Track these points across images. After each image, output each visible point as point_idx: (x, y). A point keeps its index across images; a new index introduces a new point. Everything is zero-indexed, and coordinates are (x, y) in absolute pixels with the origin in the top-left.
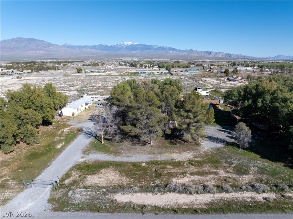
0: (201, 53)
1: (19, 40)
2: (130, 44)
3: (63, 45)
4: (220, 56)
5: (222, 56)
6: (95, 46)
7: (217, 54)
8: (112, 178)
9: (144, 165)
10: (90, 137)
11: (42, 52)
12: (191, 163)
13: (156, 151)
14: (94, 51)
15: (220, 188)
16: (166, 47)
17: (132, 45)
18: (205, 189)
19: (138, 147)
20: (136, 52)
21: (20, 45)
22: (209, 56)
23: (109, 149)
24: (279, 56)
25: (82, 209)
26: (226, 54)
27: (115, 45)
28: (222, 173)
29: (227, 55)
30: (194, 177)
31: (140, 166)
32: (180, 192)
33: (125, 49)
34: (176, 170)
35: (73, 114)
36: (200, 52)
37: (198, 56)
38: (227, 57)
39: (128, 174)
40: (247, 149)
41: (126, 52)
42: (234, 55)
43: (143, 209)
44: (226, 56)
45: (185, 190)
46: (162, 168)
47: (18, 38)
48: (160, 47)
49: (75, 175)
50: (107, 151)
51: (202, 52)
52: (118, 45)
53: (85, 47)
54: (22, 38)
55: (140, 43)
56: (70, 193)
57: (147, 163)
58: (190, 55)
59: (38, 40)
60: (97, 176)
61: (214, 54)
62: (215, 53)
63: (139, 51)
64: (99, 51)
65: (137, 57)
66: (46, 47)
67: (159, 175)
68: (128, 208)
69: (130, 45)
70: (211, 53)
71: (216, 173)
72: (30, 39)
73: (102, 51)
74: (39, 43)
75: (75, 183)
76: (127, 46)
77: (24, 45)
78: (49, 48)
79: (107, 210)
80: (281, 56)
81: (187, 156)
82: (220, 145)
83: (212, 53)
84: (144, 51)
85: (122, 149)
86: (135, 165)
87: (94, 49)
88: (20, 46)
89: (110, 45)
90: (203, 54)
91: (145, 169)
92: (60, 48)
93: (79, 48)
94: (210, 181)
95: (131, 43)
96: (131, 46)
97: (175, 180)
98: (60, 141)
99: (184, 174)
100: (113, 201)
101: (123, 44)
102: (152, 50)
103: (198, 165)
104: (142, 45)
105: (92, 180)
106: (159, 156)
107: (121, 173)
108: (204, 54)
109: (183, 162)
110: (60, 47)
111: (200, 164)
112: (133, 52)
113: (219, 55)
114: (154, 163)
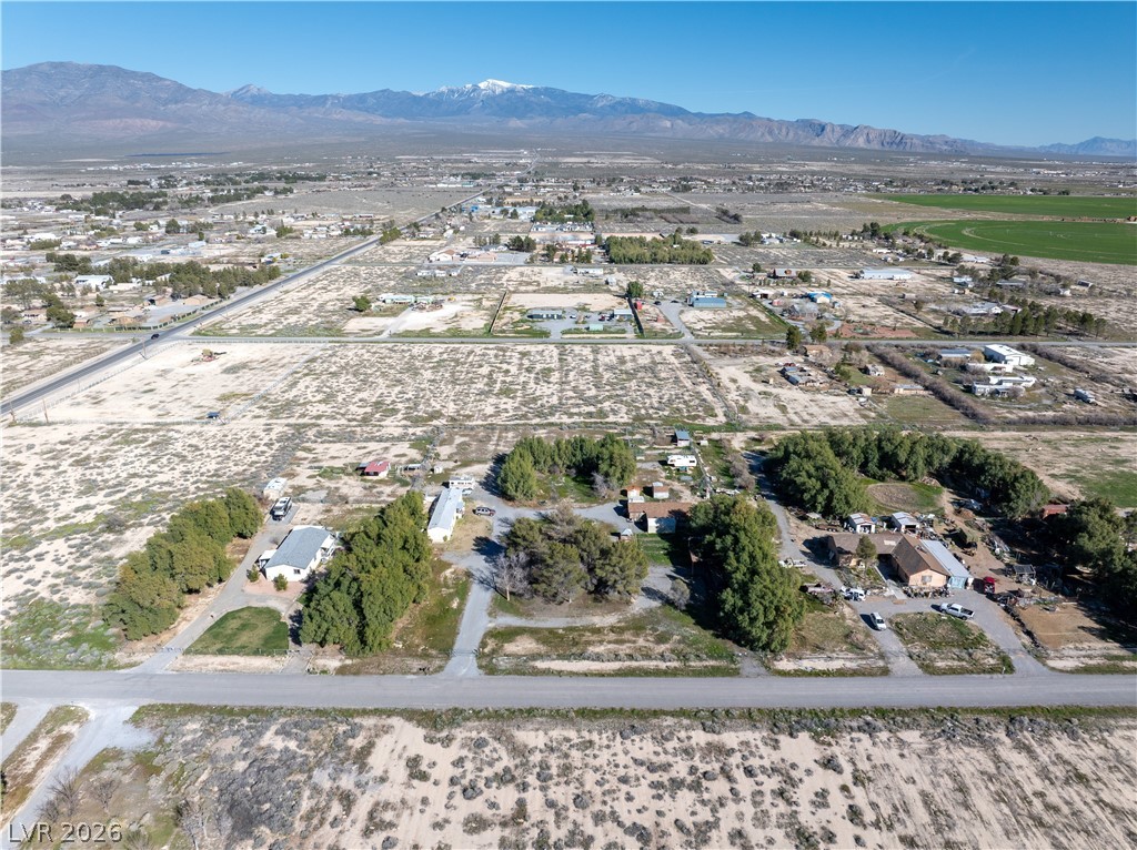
0: (784, 130)
1: (58, 72)
2: (502, 87)
3: (235, 92)
4: (861, 142)
5: (868, 141)
6: (362, 98)
7: (848, 131)
8: (529, 646)
9: (561, 631)
10: (488, 589)
11: (153, 124)
12: (613, 629)
13: (575, 613)
14: (359, 117)
15: (631, 657)
16: (648, 102)
17: (511, 91)
18: (617, 657)
19: (553, 605)
20: (527, 121)
21: (62, 93)
22: (816, 142)
23: (518, 610)
24: (1095, 140)
25: (509, 673)
26: (884, 133)
27: (442, 94)
28: (641, 642)
29: (888, 140)
30: (611, 646)
31: (557, 633)
32: (593, 660)
33: (483, 107)
34: (595, 638)
35: (445, 538)
36: (781, 123)
37: (771, 140)
38: (887, 148)
39: (545, 642)
40: (683, 611)
41: (485, 124)
42: (914, 141)
43: (560, 673)
44: (882, 144)
45: (598, 658)
46: (579, 635)
47: (55, 66)
48: (621, 103)
49: (491, 644)
50: (517, 613)
51: (790, 124)
52: (453, 92)
53: (322, 100)
54: (70, 63)
55: (541, 85)
56: (494, 660)
57: (564, 629)
58: (742, 136)
59: (134, 74)
60: (513, 644)
61: (837, 135)
62: (842, 126)
63: (538, 120)
64: (379, 120)
65: (530, 146)
66: (165, 104)
67: (576, 644)
68: (548, 672)
69: (503, 93)
70: (823, 130)
71: (634, 642)
72: (101, 68)
73: (389, 120)
74: (139, 84)
75: (494, 651)
76: (488, 97)
77: (77, 93)
78: (179, 106)
79: (530, 674)
80: (1103, 140)
81: (611, 619)
82: (656, 604)
83: (828, 129)
84: (559, 121)
85: (533, 609)
86: (552, 631)
87: (359, 109)
88: (63, 98)
89: (421, 94)
90: (791, 134)
91: (561, 637)
92: (221, 108)
93: (300, 107)
94: (624, 649)
95: (506, 85)
96: (505, 97)
97: (591, 649)
98: (451, 596)
99: (601, 642)
100: (534, 667)
101: (476, 88)
102: (590, 116)
103: (619, 632)
104: (548, 92)
105: (510, 648)
106: (578, 620)
107: (538, 640)
108: (796, 134)
109: (604, 628)
110: (224, 105)
111: (621, 630)
112: (515, 123)
113: (856, 139)
114: (571, 629)
